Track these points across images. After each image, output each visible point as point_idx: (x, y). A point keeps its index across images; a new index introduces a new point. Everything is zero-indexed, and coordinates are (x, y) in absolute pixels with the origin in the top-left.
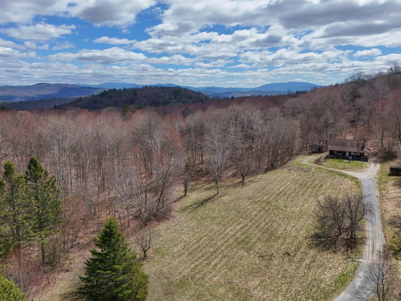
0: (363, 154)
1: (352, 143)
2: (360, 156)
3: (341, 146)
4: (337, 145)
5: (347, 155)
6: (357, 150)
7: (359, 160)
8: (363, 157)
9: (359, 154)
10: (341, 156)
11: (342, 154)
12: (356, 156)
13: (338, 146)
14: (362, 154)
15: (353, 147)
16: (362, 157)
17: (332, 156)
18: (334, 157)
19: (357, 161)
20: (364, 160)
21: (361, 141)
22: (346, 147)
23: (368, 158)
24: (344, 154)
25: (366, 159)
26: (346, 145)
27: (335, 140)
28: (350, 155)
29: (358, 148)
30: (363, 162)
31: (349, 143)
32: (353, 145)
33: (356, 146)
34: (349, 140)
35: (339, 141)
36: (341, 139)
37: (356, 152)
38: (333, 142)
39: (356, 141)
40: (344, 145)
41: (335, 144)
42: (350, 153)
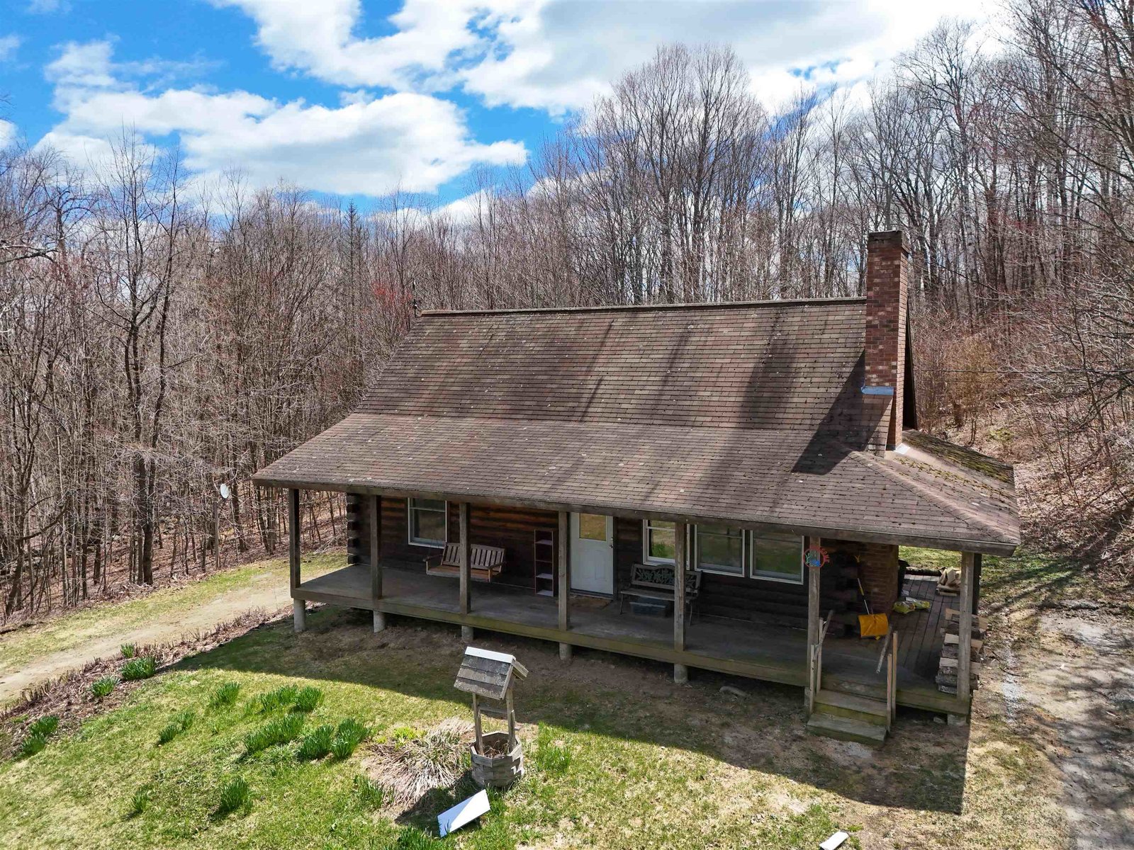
4: (460, 399)
8: (872, 625)
19: (677, 755)
20: (873, 720)
21: (831, 308)
22: (571, 425)
23: (955, 672)
24: (538, 545)
25: (919, 697)
26: (577, 397)
27: (463, 338)
28: (633, 574)
29: (758, 441)
30: (827, 798)
31: (632, 359)
32: (688, 394)
33: (734, 399)
34: (642, 315)
35: (510, 336)
36: (549, 317)
37: (700, 510)
38: (429, 358)
39: (753, 314)
40: (552, 390)
41: (443, 385)
42: (622, 537)
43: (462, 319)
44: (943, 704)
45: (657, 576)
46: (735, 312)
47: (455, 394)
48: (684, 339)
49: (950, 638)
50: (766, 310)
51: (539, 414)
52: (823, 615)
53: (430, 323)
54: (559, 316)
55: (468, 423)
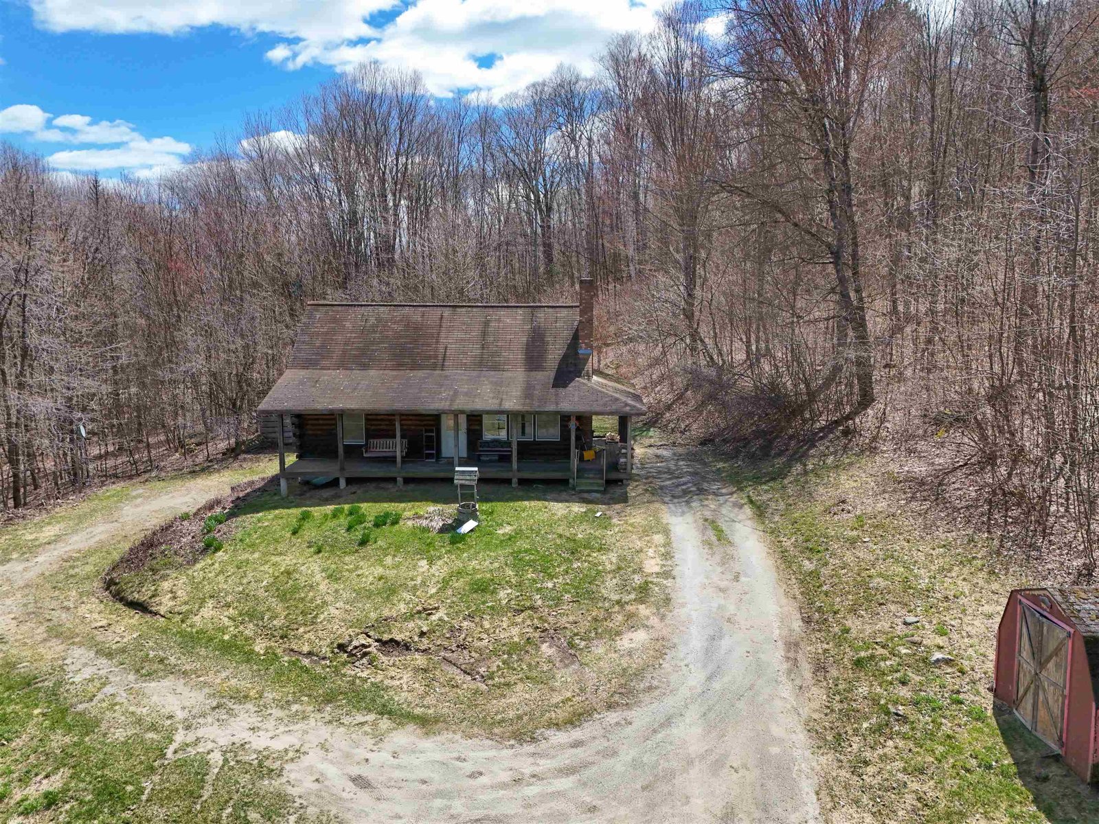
0: (584, 420)
1: (484, 334)
2: (558, 451)
3: (399, 366)
4: (360, 359)
5: (453, 442)
6: (528, 392)
7: (557, 487)
8: (589, 455)
9: (552, 434)
10: (391, 460)
11: (398, 447)
12: (529, 450)
13: (365, 367)
14: (573, 425)
15: (496, 368)
16: (574, 452)
17: (319, 469)
18: (335, 483)
19: (533, 503)
20: (598, 485)
21: (558, 309)
22: (437, 372)
23: (626, 464)
24: (427, 437)
25: (614, 476)
26: (436, 357)
27: (346, 320)
28: (479, 444)
29: (538, 377)
30: (590, 506)
31: (461, 335)
32: (496, 354)
33: (520, 356)
34: (458, 310)
35: (379, 320)
36: (400, 308)
37: (527, 408)
38: (327, 333)
39: (520, 311)
40: (418, 353)
41: (344, 352)
42: (473, 427)
43: (340, 308)
44: (621, 476)
45: (491, 445)
46: (510, 310)
47: (355, 356)
48: (487, 324)
49: (623, 451)
50: (527, 310)
51: (415, 367)
52: (576, 448)
53: (317, 311)
54: (407, 308)
55: (372, 373)
